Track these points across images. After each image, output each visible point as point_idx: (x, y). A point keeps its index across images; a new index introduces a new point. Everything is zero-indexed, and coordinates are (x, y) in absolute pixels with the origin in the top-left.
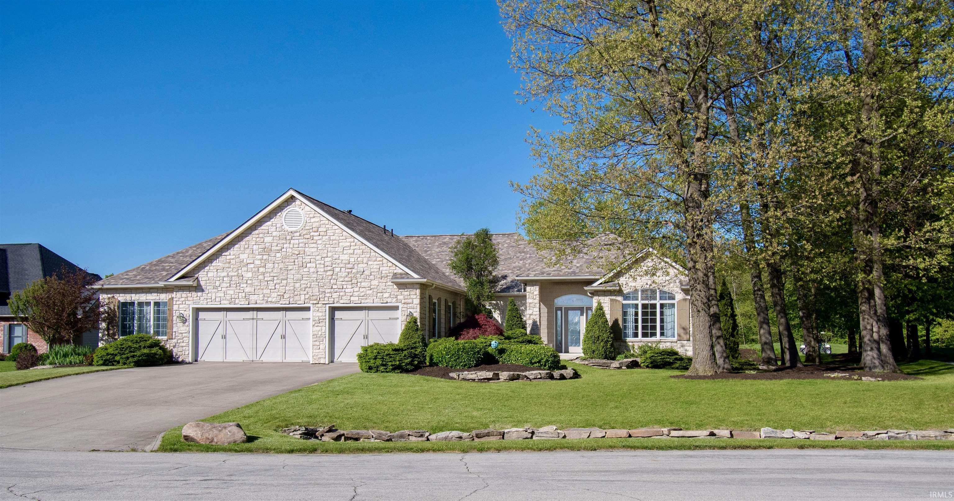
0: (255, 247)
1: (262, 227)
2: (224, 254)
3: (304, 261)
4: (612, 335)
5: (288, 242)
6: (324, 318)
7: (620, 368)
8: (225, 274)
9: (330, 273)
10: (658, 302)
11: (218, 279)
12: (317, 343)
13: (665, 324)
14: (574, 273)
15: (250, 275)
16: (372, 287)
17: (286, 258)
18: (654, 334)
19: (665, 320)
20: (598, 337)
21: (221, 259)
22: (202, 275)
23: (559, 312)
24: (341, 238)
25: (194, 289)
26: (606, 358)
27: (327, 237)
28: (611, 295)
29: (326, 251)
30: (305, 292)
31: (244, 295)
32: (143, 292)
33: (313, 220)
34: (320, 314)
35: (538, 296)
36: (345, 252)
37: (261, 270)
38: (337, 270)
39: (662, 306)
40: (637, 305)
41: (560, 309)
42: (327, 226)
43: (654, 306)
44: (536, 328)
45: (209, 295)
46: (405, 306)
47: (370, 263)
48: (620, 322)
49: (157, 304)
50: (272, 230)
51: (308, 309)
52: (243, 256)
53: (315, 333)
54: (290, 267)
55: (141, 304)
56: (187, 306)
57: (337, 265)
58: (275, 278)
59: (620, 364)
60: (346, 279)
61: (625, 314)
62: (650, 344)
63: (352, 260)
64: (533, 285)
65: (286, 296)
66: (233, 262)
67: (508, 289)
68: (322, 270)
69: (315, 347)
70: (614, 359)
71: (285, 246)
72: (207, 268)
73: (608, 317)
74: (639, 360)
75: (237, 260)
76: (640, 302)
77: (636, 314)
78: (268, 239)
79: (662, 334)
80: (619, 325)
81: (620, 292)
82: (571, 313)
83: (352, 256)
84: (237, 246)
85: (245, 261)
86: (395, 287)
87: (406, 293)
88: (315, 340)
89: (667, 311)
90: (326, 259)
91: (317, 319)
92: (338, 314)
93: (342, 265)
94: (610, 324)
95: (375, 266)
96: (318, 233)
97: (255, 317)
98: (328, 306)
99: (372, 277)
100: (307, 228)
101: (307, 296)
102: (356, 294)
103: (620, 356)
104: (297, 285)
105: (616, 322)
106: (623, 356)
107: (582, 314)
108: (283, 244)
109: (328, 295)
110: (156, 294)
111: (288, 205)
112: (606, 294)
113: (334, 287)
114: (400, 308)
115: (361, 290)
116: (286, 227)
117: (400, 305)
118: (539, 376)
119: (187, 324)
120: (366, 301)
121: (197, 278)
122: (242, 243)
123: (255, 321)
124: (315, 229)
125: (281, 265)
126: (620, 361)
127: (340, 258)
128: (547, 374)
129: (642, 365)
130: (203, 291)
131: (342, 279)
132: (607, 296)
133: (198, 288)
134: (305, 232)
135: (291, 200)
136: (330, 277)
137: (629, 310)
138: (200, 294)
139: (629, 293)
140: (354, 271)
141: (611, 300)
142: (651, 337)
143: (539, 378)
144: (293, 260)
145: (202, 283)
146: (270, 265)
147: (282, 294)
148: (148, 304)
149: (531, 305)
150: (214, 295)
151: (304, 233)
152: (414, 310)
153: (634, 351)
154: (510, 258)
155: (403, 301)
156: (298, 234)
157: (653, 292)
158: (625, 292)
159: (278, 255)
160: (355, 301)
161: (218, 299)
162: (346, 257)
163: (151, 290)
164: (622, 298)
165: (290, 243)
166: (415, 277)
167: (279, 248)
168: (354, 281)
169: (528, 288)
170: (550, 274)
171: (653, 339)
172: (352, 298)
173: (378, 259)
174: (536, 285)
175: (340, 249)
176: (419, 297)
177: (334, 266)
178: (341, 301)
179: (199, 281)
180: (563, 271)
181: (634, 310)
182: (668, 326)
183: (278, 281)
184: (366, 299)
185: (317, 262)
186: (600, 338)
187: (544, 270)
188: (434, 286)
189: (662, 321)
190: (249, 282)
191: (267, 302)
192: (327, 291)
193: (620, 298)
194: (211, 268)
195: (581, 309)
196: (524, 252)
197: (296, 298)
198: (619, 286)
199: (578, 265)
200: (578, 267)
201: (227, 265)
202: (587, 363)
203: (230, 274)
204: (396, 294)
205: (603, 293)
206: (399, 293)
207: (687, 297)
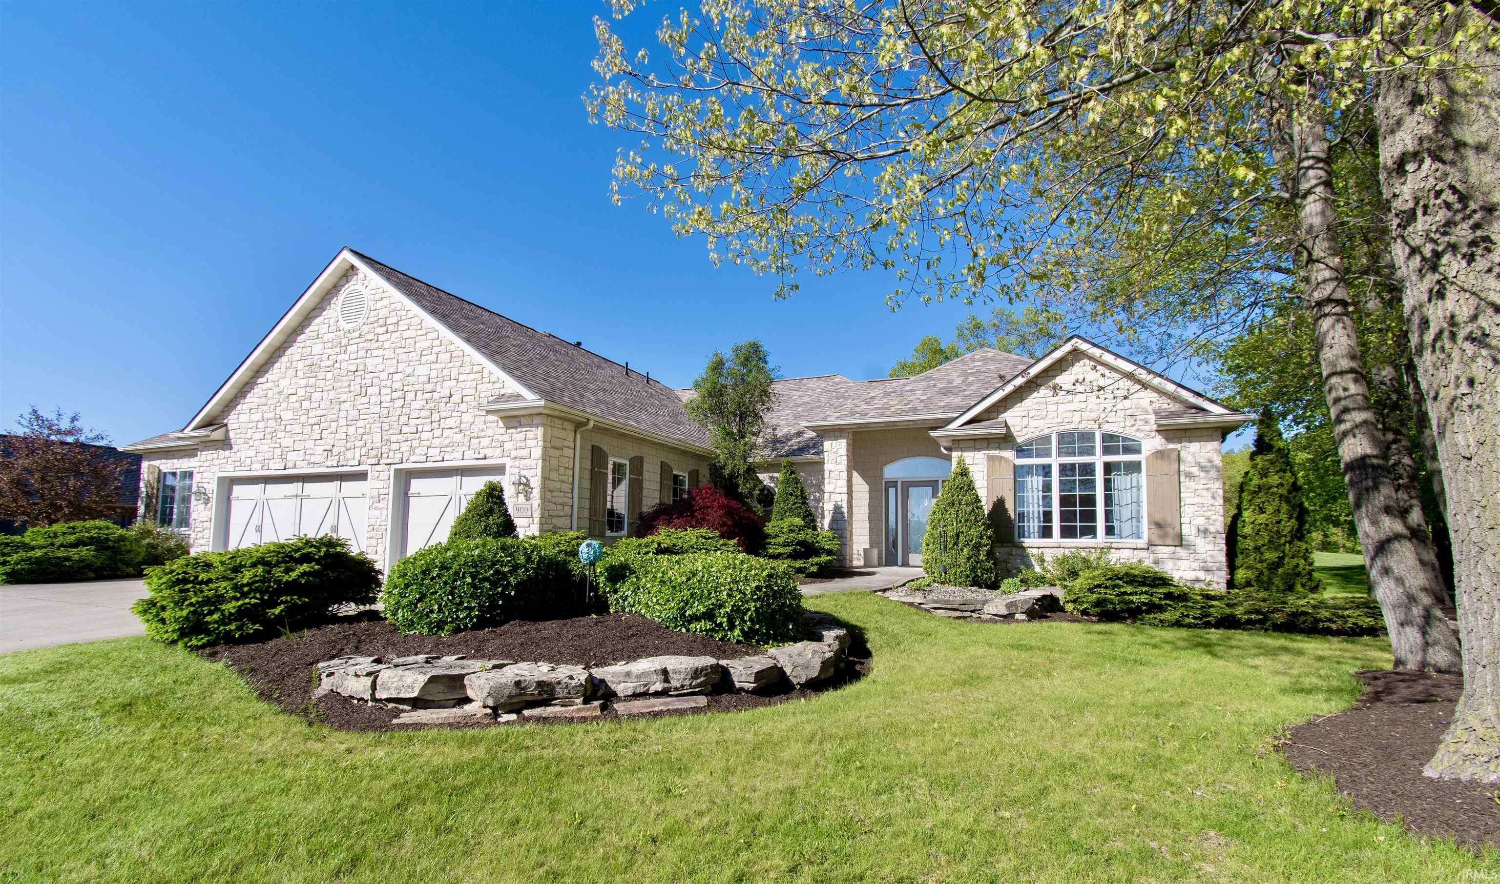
0: (300, 365)
1: (311, 328)
2: (259, 381)
3: (364, 382)
4: (990, 532)
5: (343, 349)
6: (386, 491)
7: (1008, 617)
8: (258, 417)
9: (399, 403)
10: (1099, 460)
11: (251, 425)
12: (373, 542)
13: (1115, 509)
14: (914, 410)
15: (289, 415)
16: (463, 426)
17: (339, 381)
18: (1091, 531)
19: (1116, 500)
20: (958, 535)
21: (257, 390)
22: (232, 420)
23: (892, 491)
24: (419, 333)
25: (220, 445)
26: (976, 583)
27: (397, 334)
28: (988, 448)
29: (395, 361)
30: (361, 443)
31: (280, 452)
33: (379, 305)
34: (382, 485)
35: (845, 458)
36: (424, 359)
37: (306, 404)
38: (410, 396)
39: (1108, 468)
40: (1046, 470)
41: (894, 484)
42: (399, 313)
43: (1088, 469)
44: (840, 522)
45: (239, 454)
46: (517, 463)
47: (462, 378)
48: (1009, 505)
50: (323, 331)
51: (362, 476)
53: (372, 521)
54: (343, 397)
56: (212, 475)
57: (410, 388)
58: (323, 419)
59: (1009, 606)
60: (424, 413)
61: (1019, 487)
62: (1083, 554)
63: (434, 374)
64: (836, 438)
65: (335, 451)
66: (270, 394)
67: (801, 450)
68: (388, 398)
70: (994, 586)
71: (339, 358)
72: (239, 407)
73: (982, 493)
74: (1059, 593)
75: (276, 390)
76: (1055, 461)
77: (1047, 487)
78: (317, 348)
79: (1110, 531)
80: (1006, 510)
81: (1006, 440)
82: (910, 492)
83: (434, 366)
84: (277, 365)
85: (285, 391)
86: (501, 424)
87: (518, 435)
88: (370, 535)
89: (1120, 481)
90: (396, 377)
91: (375, 494)
92: (416, 485)
93: (417, 387)
94: (987, 510)
95: (469, 384)
96: (385, 329)
97: (300, 493)
98: (393, 468)
99: (463, 407)
100: (371, 320)
101: (364, 450)
102: (436, 442)
103: (1010, 580)
104: (351, 430)
105: (999, 505)
106: (1017, 580)
107: (934, 495)
108: (337, 354)
109: (394, 446)
111: (347, 283)
112: (978, 446)
113: (405, 429)
114: (507, 469)
115: (447, 433)
116: (343, 324)
117: (508, 462)
118: (658, 687)
119: (209, 505)
120: (451, 457)
121: (226, 425)
122: (285, 359)
123: (299, 499)
124: (381, 322)
125: (332, 395)
126: (1010, 598)
127: (416, 373)
129: (1069, 607)
130: (231, 448)
131: (416, 415)
132: (979, 450)
133: (225, 444)
134: (365, 329)
135: (350, 273)
136: (399, 412)
137: (1029, 479)
138: (227, 453)
139: (1030, 443)
141: (990, 458)
142: (1081, 536)
143: (657, 694)
144: (346, 384)
145: (232, 434)
146: (316, 396)
147: (329, 447)
149: (832, 474)
150: (244, 453)
151: (366, 331)
152: (533, 472)
153: (1044, 569)
155: (513, 453)
156: (356, 334)
157: (1087, 437)
158: (1019, 440)
159: (329, 376)
161: (248, 461)
162: (422, 370)
164: (1014, 453)
165: (345, 352)
166: (531, 398)
167: (330, 363)
168: (436, 417)
169: (827, 445)
170: (866, 414)
171: (1086, 541)
172: (431, 452)
174: (841, 437)
175: (414, 356)
176: (541, 443)
177: (406, 389)
178: (413, 459)
179: (227, 431)
180: (893, 409)
181: (1041, 479)
182: (1122, 513)
183: (326, 424)
184: (452, 451)
185: (383, 383)
186: (961, 538)
187: (858, 409)
188: (592, 424)
189: (1108, 500)
190: (288, 428)
191: (309, 464)
192: (394, 438)
193: (1009, 454)
194: (244, 406)
195: (933, 484)
197: (349, 454)
198: (1007, 426)
199: (923, 398)
200: (922, 401)
201: (263, 400)
202: (918, 599)
203: (266, 416)
204: (501, 438)
205: (971, 444)
206: (506, 438)
207: (1171, 446)
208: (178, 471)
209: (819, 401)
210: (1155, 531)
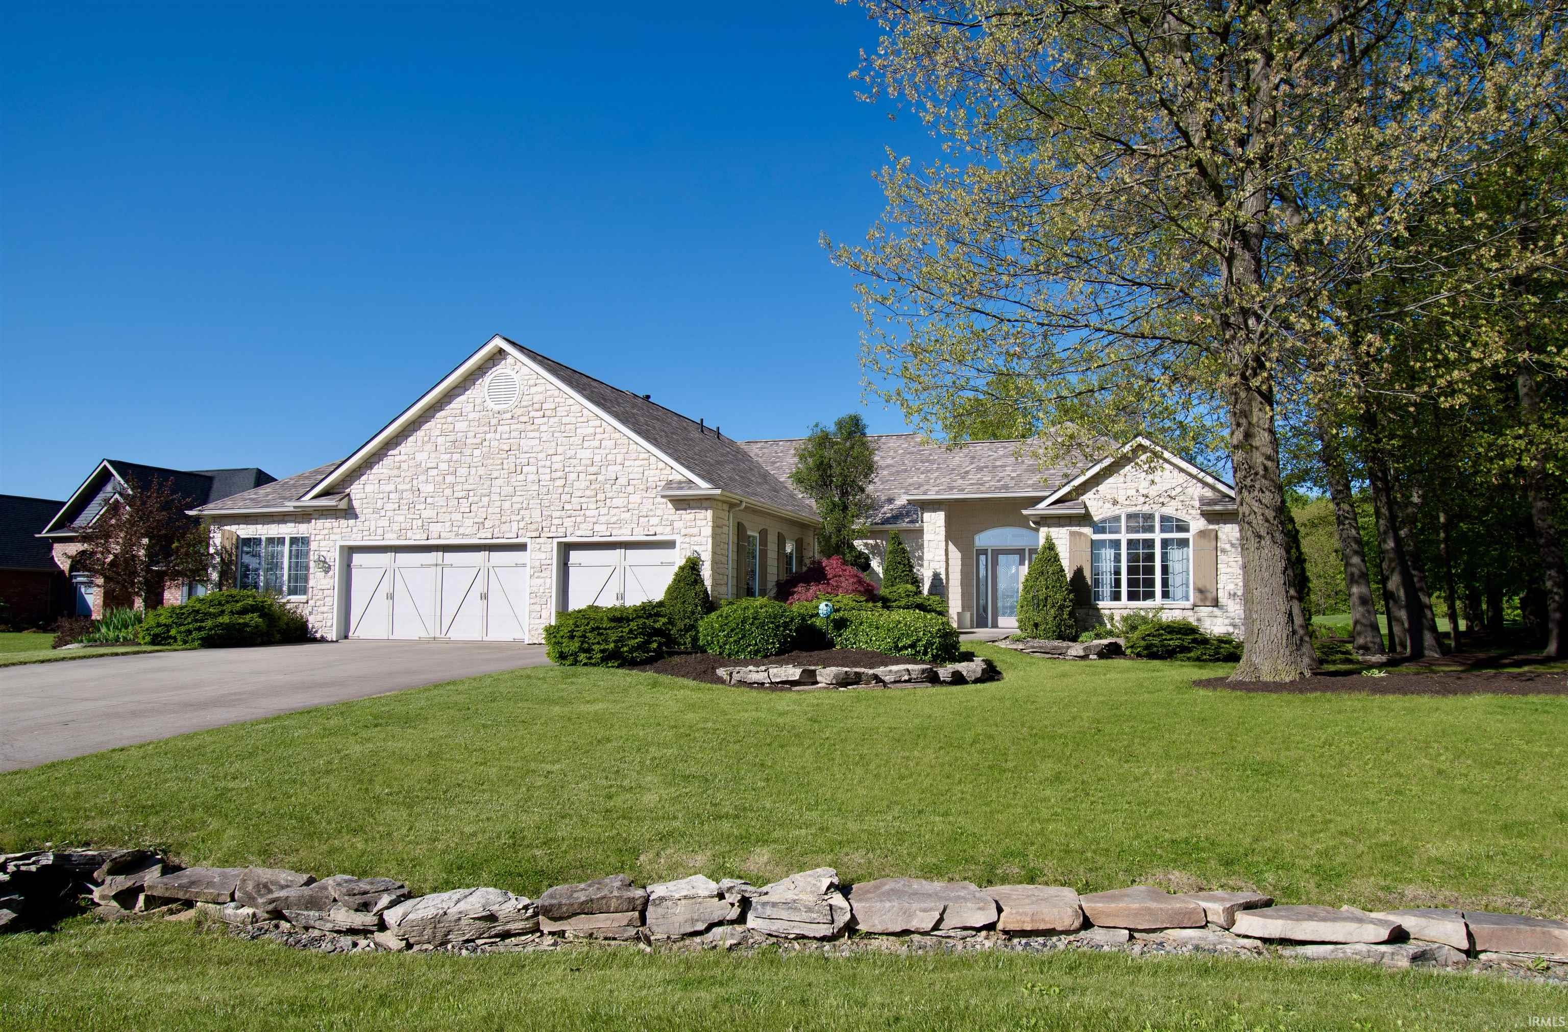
0: (441, 440)
1: (452, 406)
2: (390, 453)
3: (518, 461)
4: (1071, 596)
5: (493, 429)
6: (549, 562)
7: (1084, 657)
8: (391, 487)
9: (560, 482)
10: (1158, 536)
11: (381, 496)
12: (538, 608)
13: (1170, 576)
14: (1006, 487)
15: (430, 488)
16: (630, 506)
17: (489, 458)
18: (1150, 595)
19: (1170, 570)
20: (1046, 599)
21: (387, 461)
22: (356, 490)
23: (982, 558)
24: (580, 420)
25: (343, 514)
26: (1061, 637)
27: (556, 419)
28: (1070, 525)
29: (554, 444)
30: (519, 517)
31: (420, 522)
32: (273, 522)
33: (533, 390)
34: (543, 556)
35: (943, 529)
36: (586, 444)
37: (450, 479)
38: (573, 476)
39: (1165, 543)
40: (1116, 544)
41: (984, 552)
42: (557, 400)
43: (1150, 544)
44: (939, 586)
45: (366, 523)
46: (687, 540)
47: (627, 463)
48: (1087, 573)
49: (294, 541)
50: (468, 410)
51: (522, 547)
52: (420, 457)
53: (535, 589)
54: (495, 474)
55: (270, 541)
56: (332, 544)
57: (572, 469)
58: (471, 493)
59: (1085, 649)
60: (588, 493)
61: (1095, 558)
62: (1143, 613)
63: (597, 458)
64: (935, 510)
65: (488, 524)
66: (404, 466)
67: (896, 517)
68: (548, 477)
69: (534, 614)
70: (1074, 639)
71: (488, 436)
72: (364, 478)
73: (1065, 563)
74: (1121, 641)
75: (412, 463)
76: (1124, 537)
77: (1117, 558)
78: (461, 426)
79: (1165, 595)
80: (1084, 578)
81: (1085, 519)
82: (1002, 558)
83: (597, 451)
84: (410, 439)
85: (423, 465)
86: (670, 505)
87: (688, 516)
88: (532, 601)
89: (1175, 554)
90: (555, 458)
91: (537, 564)
92: (574, 556)
93: (579, 469)
94: (1069, 576)
95: (636, 469)
96: (541, 413)
97: (440, 562)
98: (556, 540)
99: (630, 489)
100: (524, 404)
101: (522, 525)
102: (603, 519)
103: (1087, 634)
104: (507, 505)
105: (1079, 572)
106: (1092, 634)
107: (1022, 563)
108: (485, 433)
109: (556, 522)
110: (293, 525)
111: (494, 366)
112: (1062, 523)
113: (567, 507)
114: (678, 545)
115: (613, 511)
116: (490, 405)
117: (679, 539)
118: (906, 677)
119: (331, 573)
120: (620, 532)
121: (349, 495)
122: (420, 433)
123: (439, 568)
124: (537, 406)
125: (481, 471)
126: (1086, 644)
127: (578, 456)
128: (923, 671)
129: (1128, 651)
130: (356, 517)
131: (580, 494)
132: (1063, 526)
133: (349, 513)
134: (519, 411)
135: (499, 356)
136: (560, 490)
137: (1103, 551)
138: (351, 522)
139: (1104, 521)
140: (600, 478)
141: (1072, 534)
142: (1144, 599)
143: (905, 681)
144: (500, 462)
145: (356, 504)
146: (462, 471)
147: (481, 520)
148: (281, 541)
149: (931, 544)
150: (373, 523)
151: (519, 413)
152: (703, 548)
153: (1112, 625)
154: (906, 471)
155: (683, 532)
157: (1149, 517)
158: (1095, 519)
159: (477, 452)
160: (601, 534)
161: (380, 531)
162: (585, 454)
163: (286, 518)
164: (1091, 530)
165: (495, 431)
166: (703, 487)
167: (478, 441)
168: (601, 496)
169: (927, 516)
170: (963, 490)
171: (1148, 603)
172: (597, 528)
173: (642, 456)
174: (939, 510)
175: (577, 440)
176: (710, 524)
177: (567, 469)
178: (579, 533)
179: (350, 500)
180: (987, 485)
181: (1113, 551)
182: (1175, 580)
183: (476, 499)
184: (620, 528)
185: (540, 464)
186: (1049, 600)
187: (954, 484)
188: (744, 505)
189: (1165, 570)
190: (429, 500)
191: (457, 535)
192: (558, 514)
193: (1087, 530)
194: (371, 477)
195: (1020, 552)
196: (928, 461)
197: (505, 527)
198: (1086, 507)
199: (1014, 475)
200: (1012, 478)
201: (396, 472)
202: (1021, 646)
203: (400, 487)
204: (671, 518)
205: (1056, 520)
206: (676, 517)
207: (1211, 527)
208: (263, 538)
209: (904, 464)
210: (1198, 594)
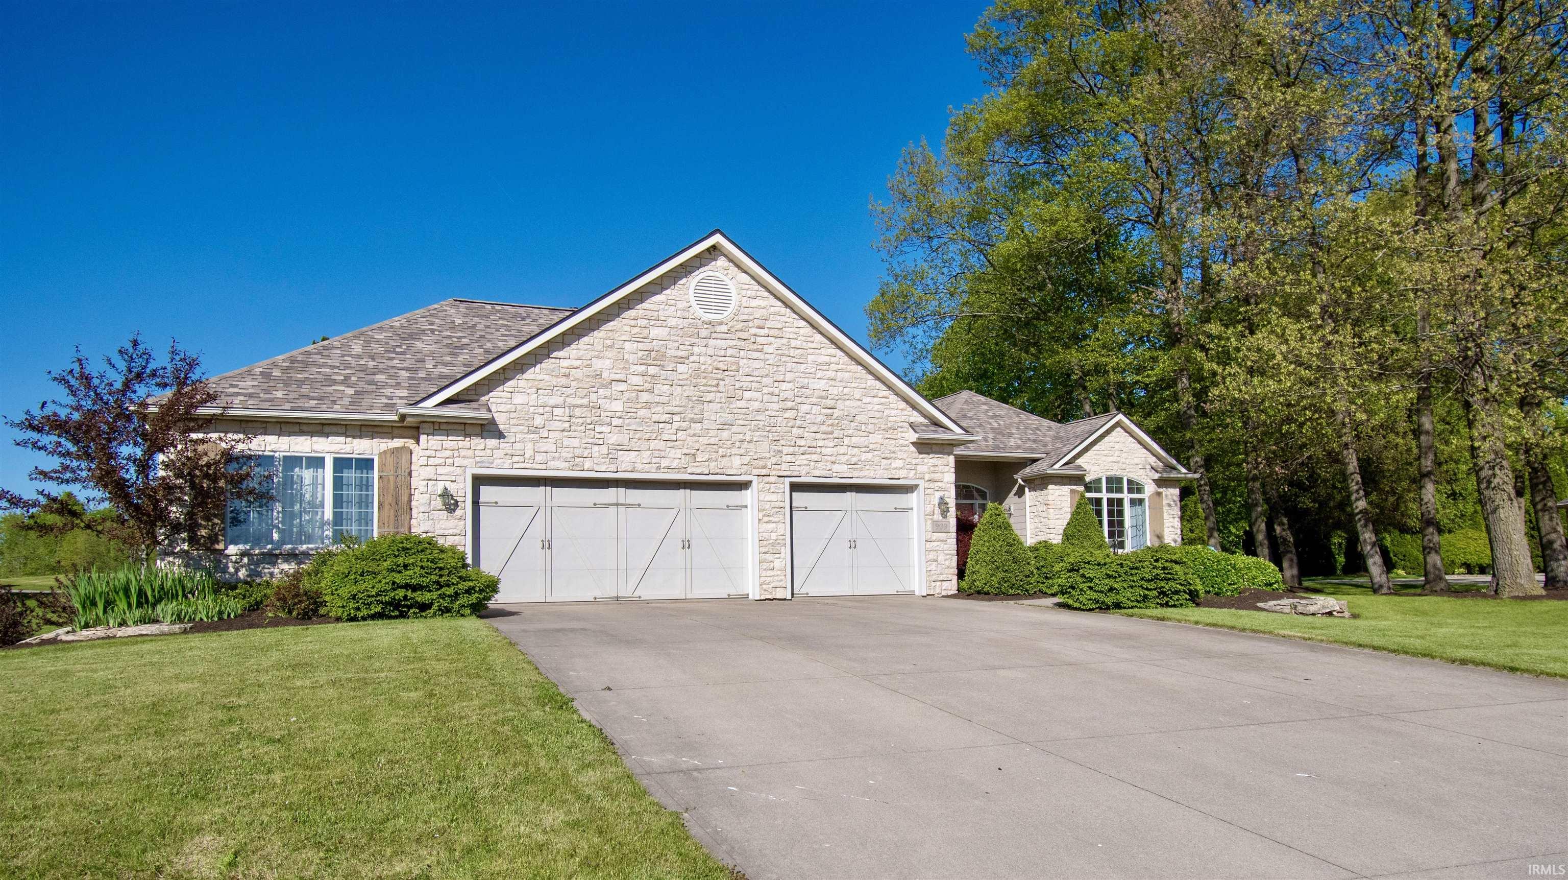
0: (630, 346)
1: (645, 305)
2: (555, 354)
3: (737, 384)
5: (703, 341)
6: (780, 505)
8: (557, 400)
10: (1126, 496)
11: (540, 410)
12: (769, 557)
15: (618, 406)
16: (871, 446)
17: (698, 376)
21: (547, 364)
22: (499, 398)
24: (811, 345)
27: (784, 341)
28: (1070, 484)
30: (742, 451)
31: (604, 449)
32: (302, 433)
33: (754, 303)
34: (773, 497)
36: (819, 374)
37: (645, 397)
38: (805, 408)
40: (1101, 501)
45: (518, 446)
46: (932, 485)
47: (865, 399)
49: (341, 464)
50: (667, 313)
51: (743, 486)
52: (598, 364)
53: (763, 535)
54: (709, 397)
55: (292, 461)
56: (459, 471)
57: (804, 400)
58: (677, 418)
60: (824, 428)
65: (701, 456)
66: (576, 373)
68: (775, 407)
69: (765, 566)
71: (697, 350)
72: (511, 384)
75: (587, 371)
76: (1105, 496)
78: (658, 332)
84: (585, 339)
85: (605, 375)
86: (913, 448)
87: (932, 460)
88: (763, 550)
90: (783, 385)
91: (766, 506)
92: (798, 498)
93: (814, 400)
95: (876, 407)
97: (624, 500)
98: (788, 480)
100: (746, 317)
101: (745, 460)
102: (844, 459)
104: (723, 435)
108: (693, 345)
109: (784, 458)
110: (342, 439)
111: (701, 266)
112: (1064, 482)
113: (800, 442)
114: (922, 489)
115: (852, 450)
116: (698, 311)
117: (923, 484)
119: (459, 512)
120: (862, 474)
121: (488, 405)
122: (598, 334)
123: (623, 509)
124: (763, 323)
125: (689, 391)
127: (811, 386)
130: (500, 435)
131: (814, 428)
132: (1065, 485)
133: (489, 429)
135: (708, 256)
136: (790, 423)
138: (492, 443)
140: (837, 413)
141: (1072, 492)
144: (715, 382)
145: (499, 418)
146: (663, 389)
147: (692, 451)
148: (317, 462)
150: (530, 445)
151: (738, 327)
152: (947, 494)
155: (927, 477)
156: (724, 328)
158: (1087, 479)
159: (682, 368)
160: (839, 473)
162: (821, 385)
163: (327, 429)
165: (707, 345)
167: (683, 354)
168: (838, 433)
173: (882, 393)
175: (809, 368)
176: (953, 469)
177: (798, 400)
179: (491, 411)
183: (684, 425)
184: (861, 469)
185: (765, 390)
190: (616, 422)
191: (659, 468)
192: (786, 450)
193: (1081, 489)
194: (522, 383)
197: (724, 462)
198: (1082, 467)
201: (563, 381)
203: (570, 401)
204: (914, 462)
206: (918, 461)
207: (1160, 490)
208: (279, 455)
